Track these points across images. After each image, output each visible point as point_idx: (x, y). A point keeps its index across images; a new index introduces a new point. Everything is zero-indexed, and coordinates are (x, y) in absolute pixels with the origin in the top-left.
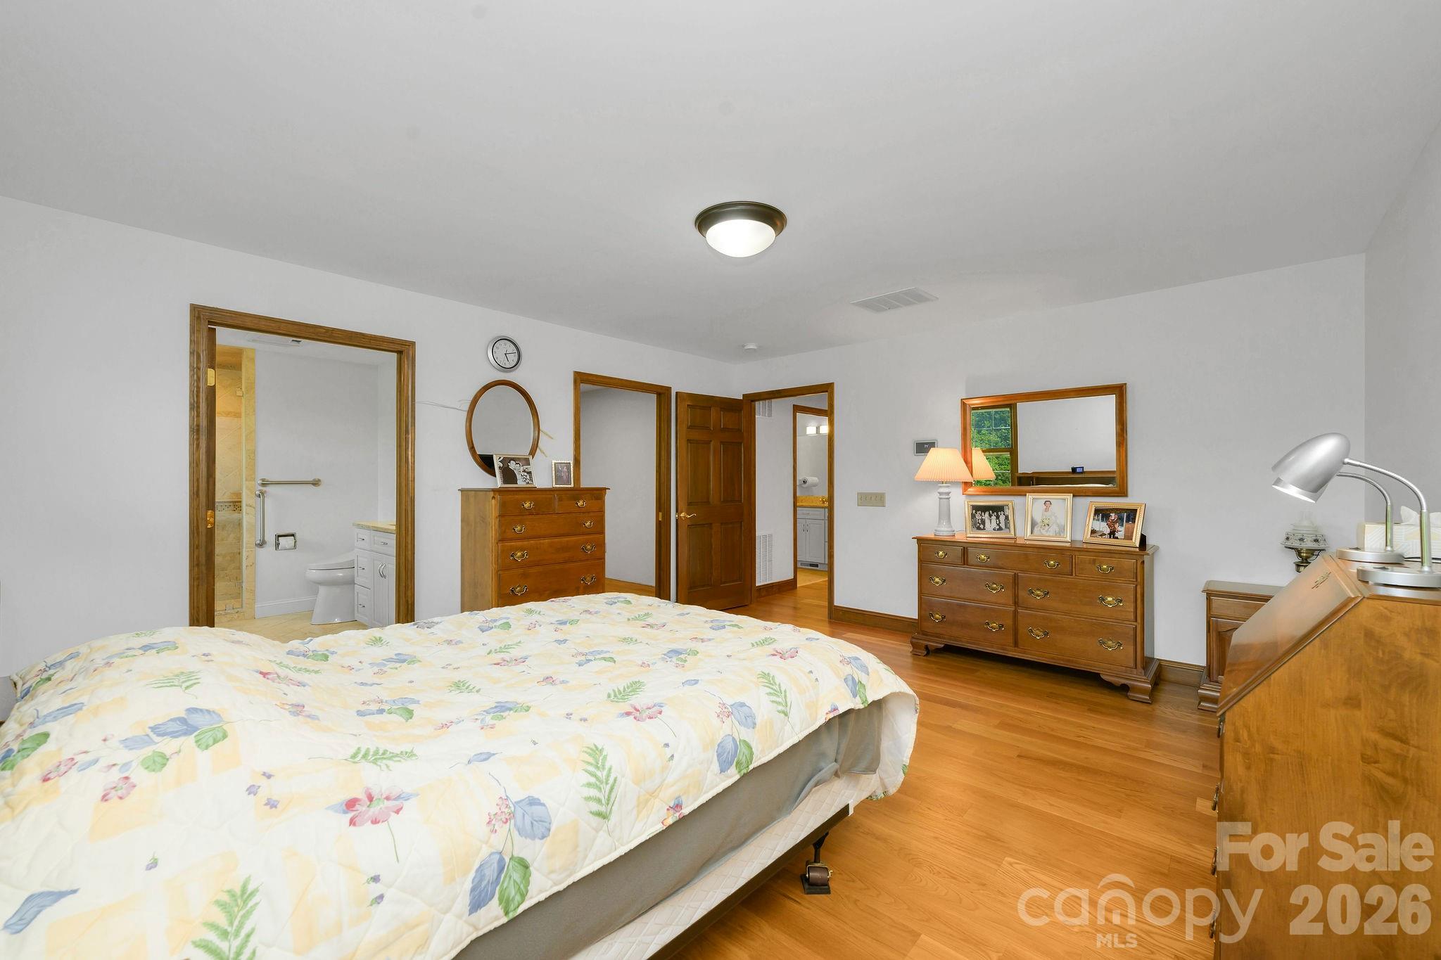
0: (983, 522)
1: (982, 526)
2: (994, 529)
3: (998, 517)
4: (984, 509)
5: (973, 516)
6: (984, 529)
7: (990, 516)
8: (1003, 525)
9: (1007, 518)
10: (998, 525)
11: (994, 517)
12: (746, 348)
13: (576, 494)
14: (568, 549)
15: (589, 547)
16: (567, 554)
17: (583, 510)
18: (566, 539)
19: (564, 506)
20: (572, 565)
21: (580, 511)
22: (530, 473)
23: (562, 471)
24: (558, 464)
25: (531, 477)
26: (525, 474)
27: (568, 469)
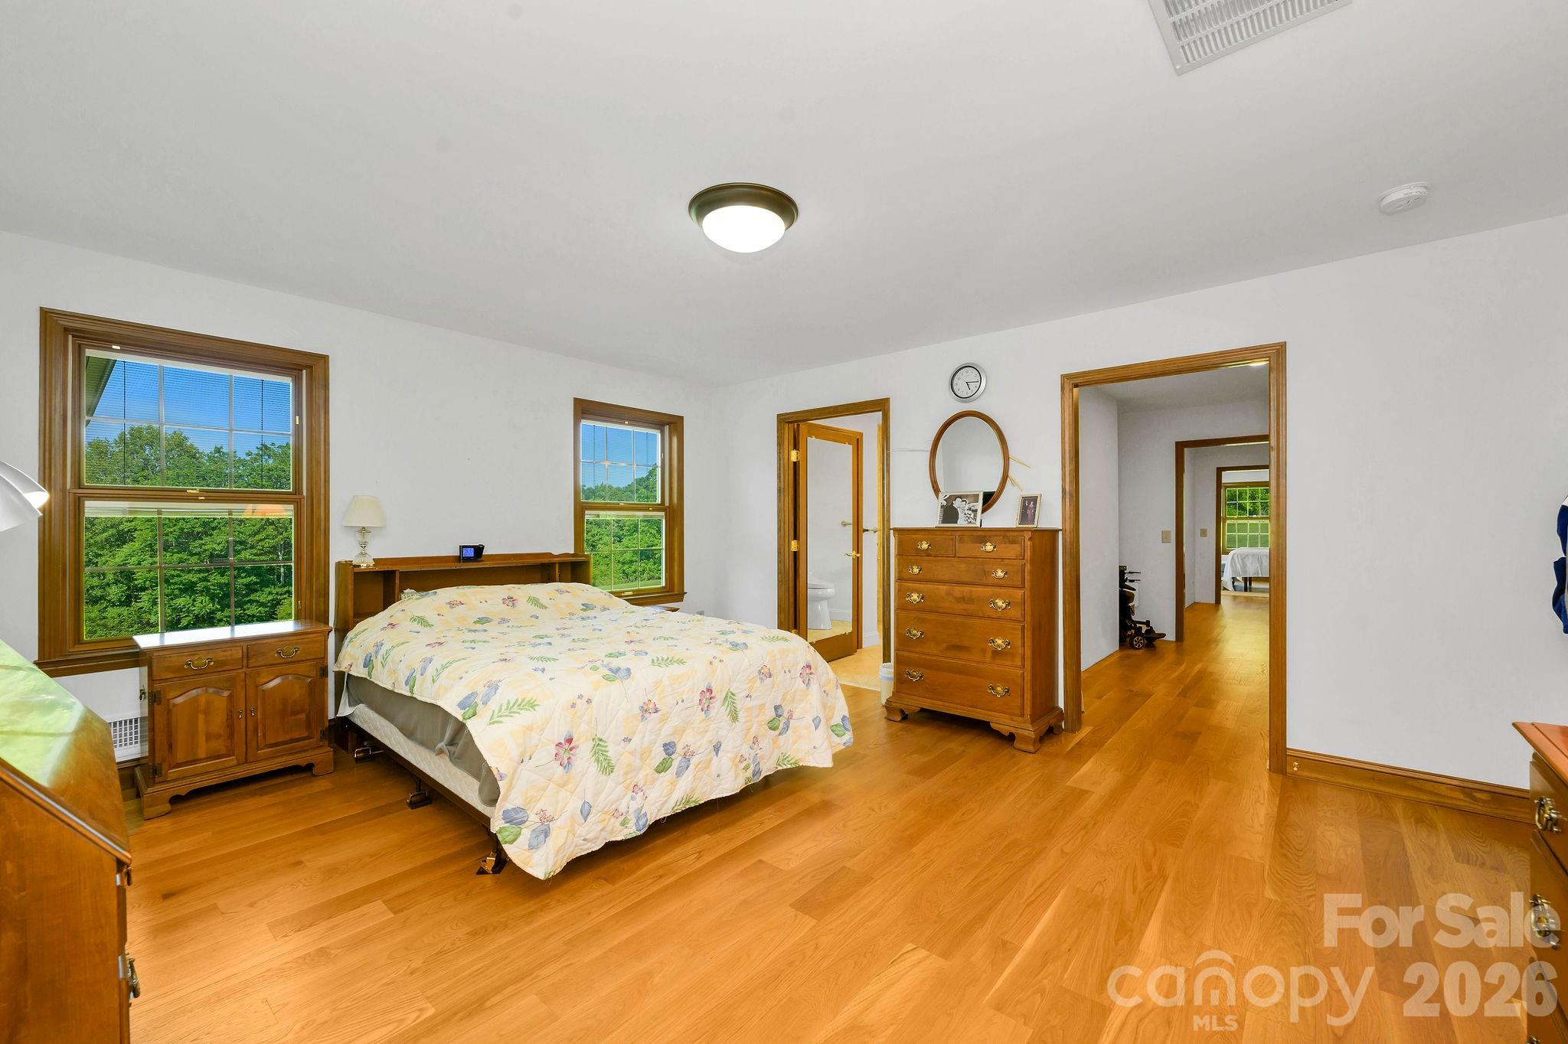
13: (983, 535)
14: (970, 600)
15: (1000, 603)
16: (967, 606)
17: (993, 555)
18: (967, 589)
19: (966, 549)
20: (977, 621)
21: (989, 558)
22: (975, 511)
23: (1029, 506)
24: (1025, 499)
25: (975, 516)
26: (970, 512)
27: (1035, 504)
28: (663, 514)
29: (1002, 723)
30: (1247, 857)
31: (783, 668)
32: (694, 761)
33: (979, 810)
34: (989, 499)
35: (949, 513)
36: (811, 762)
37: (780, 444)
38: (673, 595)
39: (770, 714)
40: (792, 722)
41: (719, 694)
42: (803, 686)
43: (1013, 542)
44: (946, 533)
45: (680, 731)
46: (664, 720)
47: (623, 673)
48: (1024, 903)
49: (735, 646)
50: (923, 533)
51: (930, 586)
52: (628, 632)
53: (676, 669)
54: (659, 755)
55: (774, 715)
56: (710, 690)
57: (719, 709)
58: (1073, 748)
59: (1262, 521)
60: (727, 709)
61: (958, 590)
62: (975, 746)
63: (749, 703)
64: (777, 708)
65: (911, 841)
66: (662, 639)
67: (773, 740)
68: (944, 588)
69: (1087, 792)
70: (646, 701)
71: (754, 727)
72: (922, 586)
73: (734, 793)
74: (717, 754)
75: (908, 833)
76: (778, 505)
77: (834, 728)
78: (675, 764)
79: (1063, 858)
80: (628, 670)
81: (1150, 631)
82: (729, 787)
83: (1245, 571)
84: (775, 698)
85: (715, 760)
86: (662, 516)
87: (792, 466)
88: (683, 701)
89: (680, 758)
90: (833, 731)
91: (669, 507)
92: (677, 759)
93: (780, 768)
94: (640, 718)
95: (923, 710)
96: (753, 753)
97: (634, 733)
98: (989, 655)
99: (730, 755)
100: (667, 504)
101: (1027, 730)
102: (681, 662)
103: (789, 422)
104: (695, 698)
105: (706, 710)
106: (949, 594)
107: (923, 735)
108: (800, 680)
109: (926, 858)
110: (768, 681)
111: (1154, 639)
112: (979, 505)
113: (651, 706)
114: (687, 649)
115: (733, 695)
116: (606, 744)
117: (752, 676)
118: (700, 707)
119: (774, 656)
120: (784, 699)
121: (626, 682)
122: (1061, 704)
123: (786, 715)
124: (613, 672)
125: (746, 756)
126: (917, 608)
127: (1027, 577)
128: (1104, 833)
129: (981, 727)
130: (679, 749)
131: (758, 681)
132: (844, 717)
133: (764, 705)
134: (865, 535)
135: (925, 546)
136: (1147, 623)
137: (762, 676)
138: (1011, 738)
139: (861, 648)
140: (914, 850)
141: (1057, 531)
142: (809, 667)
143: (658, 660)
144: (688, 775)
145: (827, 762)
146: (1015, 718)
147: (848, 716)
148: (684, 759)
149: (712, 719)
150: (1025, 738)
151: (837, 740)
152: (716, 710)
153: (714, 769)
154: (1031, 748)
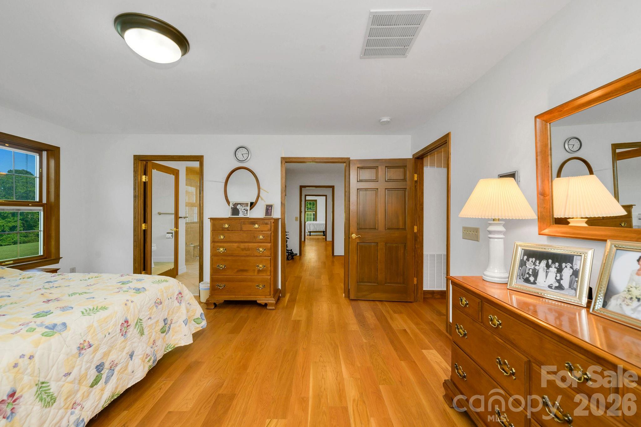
0: (535, 274)
1: (532, 279)
2: (550, 287)
3: (560, 270)
4: (539, 256)
5: (523, 264)
6: (534, 283)
7: (548, 266)
8: (565, 283)
9: (575, 273)
10: (558, 281)
11: (553, 270)
12: (382, 121)
13: (253, 221)
14: (248, 249)
15: (261, 249)
16: (247, 252)
17: (258, 230)
18: (246, 244)
19: (246, 227)
20: (251, 258)
21: (256, 230)
22: (247, 210)
23: (269, 209)
24: (267, 206)
25: (247, 212)
26: (245, 211)
27: (271, 208)
28: (41, 208)
29: (262, 300)
30: (353, 330)
31: (167, 297)
32: (117, 369)
33: (266, 342)
34: (252, 205)
35: (235, 211)
36: (182, 344)
37: (135, 172)
38: (51, 260)
39: (162, 324)
40: (172, 325)
41: (132, 322)
42: (178, 304)
43: (267, 224)
44: (236, 220)
45: (106, 354)
46: (96, 351)
47: (58, 328)
48: (301, 376)
49: (138, 290)
50: (225, 220)
51: (229, 244)
52: (42, 294)
53: (102, 314)
54: (93, 373)
55: (163, 324)
56: (127, 322)
57: (133, 331)
58: (287, 304)
59: (310, 213)
60: (138, 329)
61: (242, 245)
62: (253, 311)
63: (150, 322)
64: (165, 320)
65: (245, 367)
66: (78, 295)
67: (163, 339)
68: (236, 245)
69: (300, 320)
70: (82, 342)
71: (153, 335)
72: (225, 245)
73: (143, 378)
74: (131, 360)
75: (241, 363)
76: (134, 205)
77: (195, 320)
78: (104, 377)
79: (305, 351)
80: (64, 324)
81: (292, 253)
82: (139, 375)
83: (310, 229)
84: (164, 315)
85: (131, 362)
86: (40, 210)
87: (143, 184)
88: (109, 334)
89: (107, 371)
90: (194, 321)
91: (46, 204)
92: (105, 372)
93: (166, 353)
94: (77, 355)
95: (225, 301)
96: (152, 350)
97: (73, 367)
98: (256, 272)
99: (140, 357)
100: (44, 201)
101: (272, 301)
102: (104, 308)
103: (141, 160)
104: (117, 329)
105: (124, 334)
106: (238, 247)
107: (227, 312)
108: (176, 301)
109: (255, 373)
110: (160, 306)
111: (294, 256)
112: (249, 208)
113: (86, 344)
114: (105, 299)
115: (141, 320)
116: (48, 384)
117: (152, 306)
118: (121, 334)
119: (163, 292)
120: (168, 314)
121: (64, 334)
122: (280, 287)
123: (169, 322)
124: (50, 329)
125: (150, 354)
126: (224, 255)
127: (272, 238)
128: (313, 335)
129: (253, 303)
130: (107, 366)
131: (155, 308)
132: (202, 313)
133: (158, 321)
134: (180, 220)
135: (227, 226)
136: (291, 250)
137: (157, 305)
138: (266, 305)
139: (178, 275)
140: (248, 371)
141: (279, 219)
142: (180, 293)
143: (87, 311)
144: (114, 380)
145: (189, 341)
146: (267, 296)
147: (203, 313)
148: (111, 371)
149: (128, 339)
150: (271, 304)
151: (198, 326)
152: (130, 333)
153: (130, 369)
154: (273, 308)
